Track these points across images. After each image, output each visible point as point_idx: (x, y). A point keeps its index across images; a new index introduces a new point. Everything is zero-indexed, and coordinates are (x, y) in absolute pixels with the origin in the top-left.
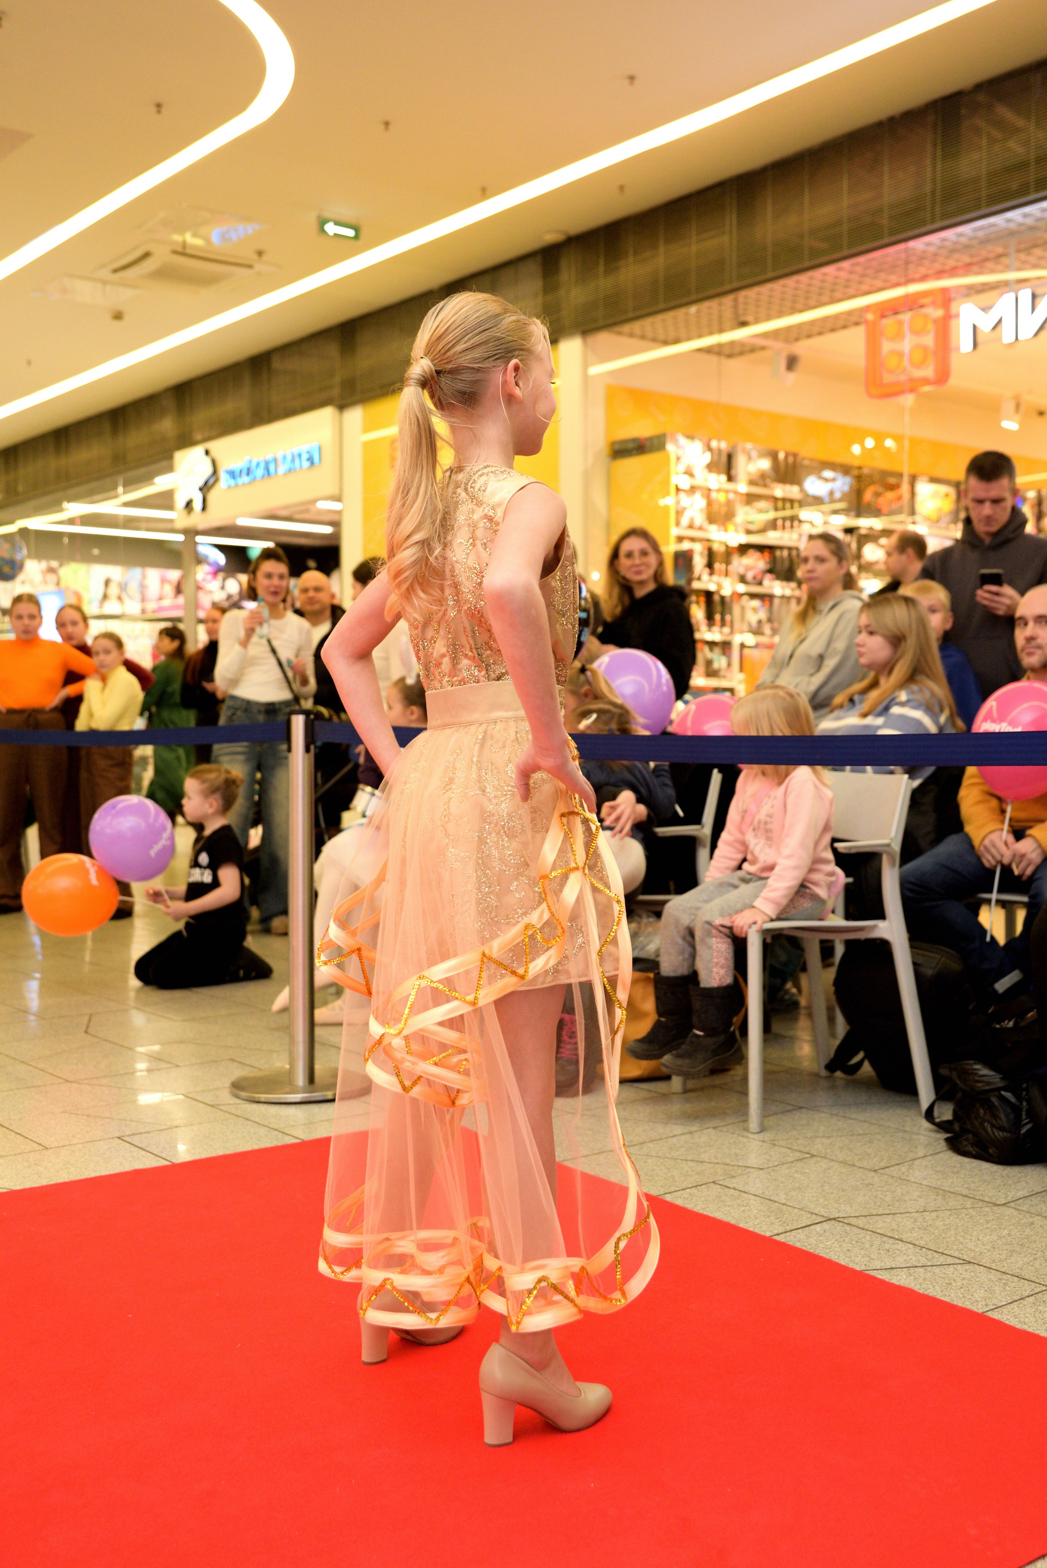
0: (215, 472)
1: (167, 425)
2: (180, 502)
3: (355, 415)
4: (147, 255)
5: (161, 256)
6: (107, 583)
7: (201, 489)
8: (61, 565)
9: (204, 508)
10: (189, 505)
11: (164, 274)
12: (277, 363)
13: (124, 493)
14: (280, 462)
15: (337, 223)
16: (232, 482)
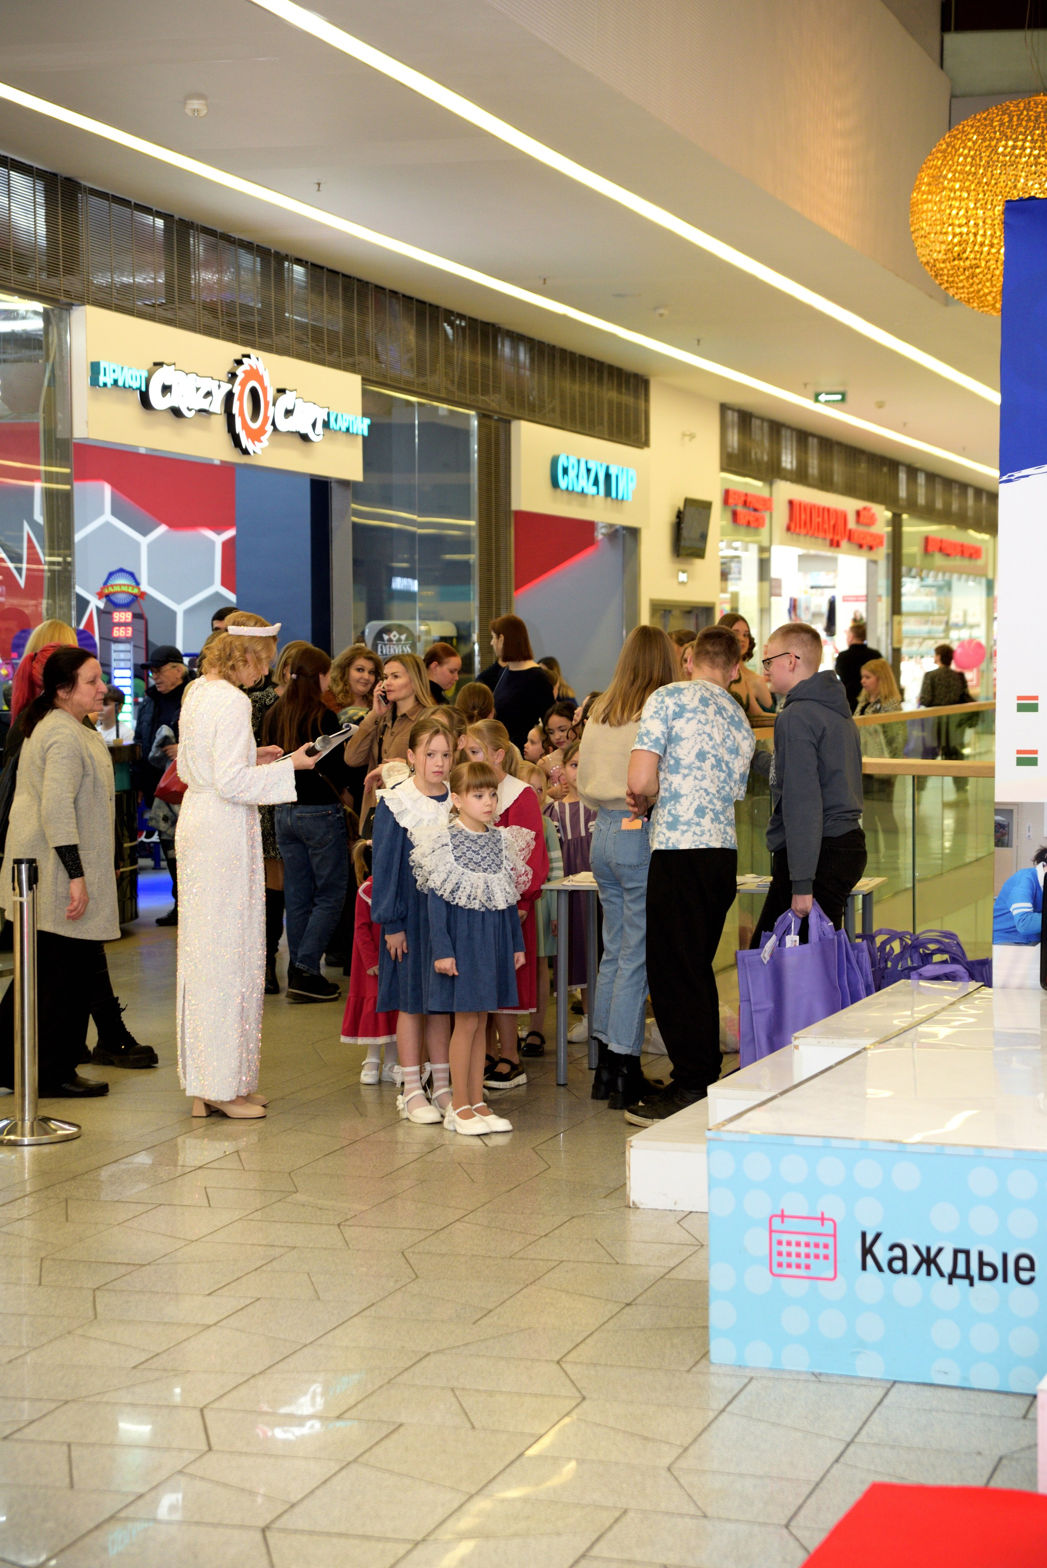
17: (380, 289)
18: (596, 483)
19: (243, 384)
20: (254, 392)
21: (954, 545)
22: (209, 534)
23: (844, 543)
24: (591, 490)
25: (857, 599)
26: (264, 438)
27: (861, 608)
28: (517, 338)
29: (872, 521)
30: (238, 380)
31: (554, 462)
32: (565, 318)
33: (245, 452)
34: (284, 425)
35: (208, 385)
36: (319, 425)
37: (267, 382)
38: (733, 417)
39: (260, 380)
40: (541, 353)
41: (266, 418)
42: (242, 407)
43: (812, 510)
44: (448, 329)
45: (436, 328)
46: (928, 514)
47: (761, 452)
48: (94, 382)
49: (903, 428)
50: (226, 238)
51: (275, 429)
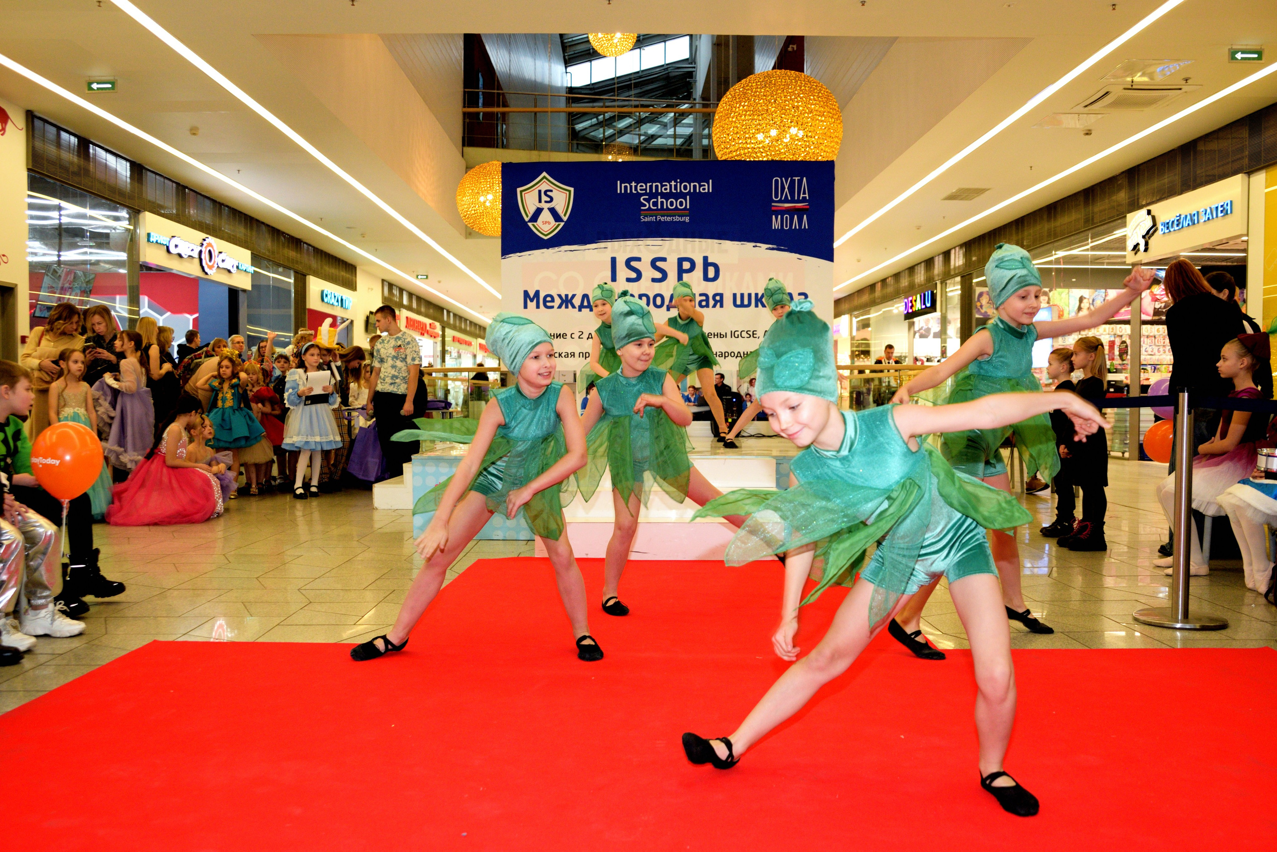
0: (1154, 225)
1: (1122, 196)
2: (1130, 245)
3: (1259, 178)
4: (1107, 93)
5: (1117, 92)
6: (1081, 300)
7: (1144, 237)
8: (1050, 291)
9: (1146, 250)
10: (1136, 248)
11: (1119, 103)
12: (1201, 147)
13: (1092, 242)
14: (1202, 214)
15: (1243, 53)
16: (1167, 231)
17: (257, 221)
18: (338, 301)
19: (206, 248)
20: (210, 251)
21: (463, 340)
22: (188, 316)
23: (426, 334)
24: (336, 304)
25: (430, 356)
26: (214, 269)
27: (431, 360)
28: (309, 245)
29: (435, 328)
30: (204, 246)
31: (322, 292)
32: (327, 237)
33: (206, 274)
34: (222, 265)
35: (192, 247)
36: (235, 267)
37: (215, 248)
38: (386, 284)
39: (212, 247)
40: (318, 253)
41: (215, 262)
42: (206, 256)
43: (414, 321)
44: (283, 238)
45: (278, 239)
46: (454, 328)
47: (397, 299)
48: (149, 240)
49: (447, 293)
50: (200, 194)
51: (218, 267)
